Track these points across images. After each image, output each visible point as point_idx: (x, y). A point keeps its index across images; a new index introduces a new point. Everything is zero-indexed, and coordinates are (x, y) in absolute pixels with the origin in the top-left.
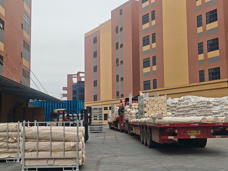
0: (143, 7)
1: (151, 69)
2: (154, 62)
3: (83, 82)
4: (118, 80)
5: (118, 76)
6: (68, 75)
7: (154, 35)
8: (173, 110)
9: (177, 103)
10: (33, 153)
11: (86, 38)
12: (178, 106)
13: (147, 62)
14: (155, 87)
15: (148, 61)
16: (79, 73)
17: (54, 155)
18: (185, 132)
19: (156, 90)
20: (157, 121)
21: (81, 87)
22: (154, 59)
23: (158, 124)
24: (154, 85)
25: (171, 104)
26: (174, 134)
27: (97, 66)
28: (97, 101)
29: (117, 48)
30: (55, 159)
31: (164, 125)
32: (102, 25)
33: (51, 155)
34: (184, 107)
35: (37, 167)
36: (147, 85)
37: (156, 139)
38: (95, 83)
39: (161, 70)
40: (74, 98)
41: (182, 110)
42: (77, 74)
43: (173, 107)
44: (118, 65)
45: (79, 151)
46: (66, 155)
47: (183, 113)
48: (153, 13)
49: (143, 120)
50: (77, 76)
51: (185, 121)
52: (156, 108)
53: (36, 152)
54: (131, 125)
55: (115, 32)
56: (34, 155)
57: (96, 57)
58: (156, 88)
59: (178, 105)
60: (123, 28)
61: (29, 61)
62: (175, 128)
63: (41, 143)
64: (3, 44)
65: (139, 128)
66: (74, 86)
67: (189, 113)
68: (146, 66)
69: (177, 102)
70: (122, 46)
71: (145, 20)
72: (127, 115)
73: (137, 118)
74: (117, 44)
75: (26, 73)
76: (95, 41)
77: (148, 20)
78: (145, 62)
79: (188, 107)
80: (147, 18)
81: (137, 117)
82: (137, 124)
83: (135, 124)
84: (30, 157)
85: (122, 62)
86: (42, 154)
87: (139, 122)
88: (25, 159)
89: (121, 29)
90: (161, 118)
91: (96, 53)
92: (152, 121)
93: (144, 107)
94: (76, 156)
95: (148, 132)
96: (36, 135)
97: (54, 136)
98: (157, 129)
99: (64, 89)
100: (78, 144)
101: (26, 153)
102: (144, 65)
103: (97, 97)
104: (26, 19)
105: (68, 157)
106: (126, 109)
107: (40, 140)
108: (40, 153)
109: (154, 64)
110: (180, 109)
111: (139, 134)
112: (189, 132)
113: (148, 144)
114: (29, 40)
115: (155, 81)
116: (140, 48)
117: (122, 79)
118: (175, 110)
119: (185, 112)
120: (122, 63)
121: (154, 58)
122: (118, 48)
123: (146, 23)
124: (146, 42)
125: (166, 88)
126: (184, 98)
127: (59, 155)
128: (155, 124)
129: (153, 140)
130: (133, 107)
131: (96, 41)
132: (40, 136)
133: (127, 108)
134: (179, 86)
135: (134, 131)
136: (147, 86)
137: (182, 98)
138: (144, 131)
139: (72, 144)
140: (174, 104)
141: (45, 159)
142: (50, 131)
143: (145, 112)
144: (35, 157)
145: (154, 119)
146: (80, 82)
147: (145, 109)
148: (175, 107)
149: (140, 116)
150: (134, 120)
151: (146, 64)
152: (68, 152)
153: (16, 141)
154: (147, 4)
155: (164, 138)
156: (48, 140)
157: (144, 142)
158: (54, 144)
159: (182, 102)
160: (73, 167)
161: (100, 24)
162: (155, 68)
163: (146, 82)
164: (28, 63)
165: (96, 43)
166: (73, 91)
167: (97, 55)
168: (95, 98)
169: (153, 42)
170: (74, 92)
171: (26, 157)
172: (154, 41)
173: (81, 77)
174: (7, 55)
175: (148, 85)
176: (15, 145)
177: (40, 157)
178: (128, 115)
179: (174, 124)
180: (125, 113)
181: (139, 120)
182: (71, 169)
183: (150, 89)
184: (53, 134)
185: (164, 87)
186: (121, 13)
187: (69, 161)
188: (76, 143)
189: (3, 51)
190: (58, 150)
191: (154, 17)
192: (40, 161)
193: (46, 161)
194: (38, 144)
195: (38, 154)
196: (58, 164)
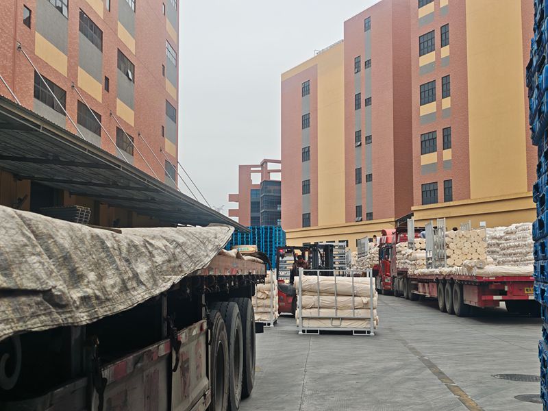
0: (420, 17)
1: (440, 157)
2: (446, 140)
3: (278, 183)
4: (358, 181)
5: (358, 171)
6: (241, 167)
7: (446, 81)
8: (493, 252)
9: (501, 238)
10: (312, 310)
11: (284, 84)
12: (504, 244)
13: (429, 140)
14: (448, 198)
15: (433, 139)
16: (266, 162)
17: (340, 314)
18: (521, 290)
19: (451, 204)
20: (475, 272)
21: (270, 194)
22: (446, 134)
23: (476, 277)
24: (447, 192)
25: (489, 238)
26: (503, 293)
27: (309, 147)
28: (310, 226)
29: (358, 106)
30: (343, 319)
31: (487, 279)
32: (321, 54)
33: (336, 313)
34: (517, 246)
35: (319, 329)
36: (428, 193)
37: (472, 299)
38: (306, 187)
39: (463, 159)
40: (254, 220)
41: (512, 251)
42: (262, 165)
43: (494, 245)
44: (361, 144)
45: (374, 309)
46: (356, 315)
47: (514, 259)
48: (445, 30)
49: (446, 270)
50: (260, 169)
51: (520, 273)
52: (467, 251)
53: (317, 310)
54: (415, 279)
55: (353, 71)
56: (314, 313)
57: (309, 126)
58: (452, 200)
59: (504, 242)
60: (372, 61)
61: (176, 143)
62: (504, 283)
63: (322, 298)
64: (133, 112)
65: (435, 285)
66: (255, 191)
67: (527, 257)
68: (427, 150)
69: (502, 234)
70: (368, 101)
71: (426, 45)
72: (402, 261)
73: (428, 268)
74: (358, 97)
75: (171, 168)
76: (306, 90)
77: (433, 45)
78: (425, 141)
79: (525, 245)
80: (430, 42)
81: (429, 266)
82: (430, 277)
83: (426, 277)
84: (309, 316)
85: (369, 138)
86: (324, 313)
87: (436, 275)
88: (303, 318)
89: (368, 63)
90: (482, 266)
91: (309, 118)
92: (465, 272)
93: (445, 247)
94: (369, 316)
95: (456, 290)
96: (316, 287)
97: (339, 288)
98: (475, 285)
99: (232, 198)
100: (372, 300)
101: (303, 310)
102: (424, 145)
103: (309, 218)
104: (169, 54)
105: (359, 316)
106: (400, 249)
107: (321, 293)
108: (321, 310)
109: (447, 145)
110: (508, 248)
111: (435, 294)
112: (527, 290)
113: (456, 308)
114: (175, 99)
115: (448, 185)
116: (413, 108)
117: (369, 177)
118: (498, 252)
119: (518, 257)
120: (370, 141)
121: (447, 132)
122: (359, 108)
123: (428, 53)
124: (427, 95)
125: (475, 199)
126: (517, 228)
127: (347, 313)
128: (472, 276)
129: (467, 302)
130: (417, 246)
131: (309, 89)
132: (320, 288)
133: (402, 247)
134: (505, 196)
135: (421, 291)
136: (429, 195)
137: (513, 227)
138: (448, 290)
139: (365, 300)
140: (496, 238)
141: (329, 318)
142: (334, 282)
143: (448, 257)
144: (316, 316)
145: (470, 268)
146: (267, 183)
147: (448, 252)
148: (498, 245)
149: (438, 263)
150: (422, 270)
151: (428, 144)
152: (358, 310)
153: (268, 297)
154: (429, 8)
155: (487, 299)
156: (332, 294)
157: (448, 309)
158: (340, 299)
159: (513, 236)
160: (366, 330)
161: (316, 52)
162: (447, 155)
163: (428, 186)
164: (175, 146)
165: (308, 96)
166: (251, 202)
167: (309, 122)
168: (307, 221)
169: (444, 96)
170: (255, 206)
171: (304, 316)
172: (446, 94)
173: (269, 172)
174: (139, 135)
175: (433, 192)
176: (267, 302)
177: (321, 315)
178: (408, 261)
179: (503, 277)
180: (398, 256)
181: (437, 271)
182: (364, 332)
183: (436, 202)
184: (338, 286)
185: (469, 198)
186: (367, 27)
187: (361, 322)
188: (369, 298)
189: (133, 125)
190: (345, 307)
191: (447, 39)
192: (322, 321)
193: (329, 321)
194: (319, 298)
195: (319, 312)
196: (346, 326)
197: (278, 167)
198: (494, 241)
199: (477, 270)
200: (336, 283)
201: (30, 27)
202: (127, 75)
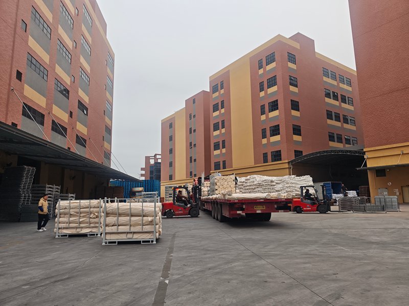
0: (213, 97)
1: (221, 151)
2: (223, 145)
3: (160, 163)
4: (191, 162)
5: (191, 158)
6: (146, 157)
7: (223, 122)
8: (241, 188)
9: (244, 182)
10: (113, 227)
11: (162, 124)
14: (224, 168)
15: (218, 144)
16: (156, 155)
17: (133, 229)
18: (252, 207)
19: (226, 170)
20: (227, 197)
21: (157, 168)
23: (228, 200)
24: (224, 165)
26: (242, 209)
27: (172, 148)
28: (172, 180)
29: (191, 133)
30: (134, 233)
31: (233, 201)
32: (176, 113)
33: (130, 229)
34: (250, 185)
35: (117, 241)
36: (217, 165)
37: (226, 214)
38: (171, 164)
39: (230, 152)
40: (151, 178)
41: (248, 188)
42: (154, 156)
44: (192, 147)
45: (156, 225)
46: (144, 229)
47: (249, 191)
48: (222, 102)
49: (214, 196)
50: (154, 158)
51: (252, 198)
52: (225, 186)
53: (116, 227)
54: (203, 201)
55: (189, 119)
56: (114, 229)
59: (245, 184)
60: (196, 115)
62: (243, 204)
63: (121, 218)
64: (86, 129)
65: (211, 204)
66: (152, 166)
67: (255, 190)
68: (216, 149)
69: (244, 180)
70: (195, 131)
71: (216, 108)
73: (208, 195)
74: (191, 129)
75: (108, 155)
76: (171, 126)
77: (218, 108)
78: (215, 145)
79: (254, 185)
82: (208, 201)
84: (111, 231)
85: (195, 145)
86: (121, 229)
87: (211, 199)
88: (106, 233)
89: (194, 116)
90: (230, 194)
91: (172, 137)
92: (222, 198)
93: (215, 185)
94: (153, 230)
95: (219, 207)
96: (117, 211)
97: (133, 211)
98: (227, 205)
99: (142, 169)
100: (155, 218)
101: (107, 228)
102: (215, 147)
103: (172, 176)
104: (108, 106)
105: (146, 231)
107: (120, 215)
108: (120, 227)
109: (224, 147)
110: (247, 186)
111: (211, 209)
112: (256, 207)
113: (219, 217)
115: (224, 162)
116: (211, 133)
117: (195, 160)
119: (251, 190)
121: (224, 142)
123: (216, 111)
124: (216, 127)
125: (234, 168)
126: (250, 177)
127: (138, 229)
128: (225, 200)
129: (224, 215)
130: (206, 185)
132: (120, 211)
135: (206, 207)
136: (217, 167)
137: (248, 177)
138: (215, 207)
139: (150, 219)
141: (125, 233)
143: (216, 190)
144: (116, 231)
145: (224, 195)
146: (156, 163)
147: (216, 187)
148: (243, 185)
149: (212, 193)
150: (206, 197)
151: (217, 147)
152: (146, 226)
153: (97, 217)
154: (217, 94)
155: (233, 213)
156: (127, 215)
157: (216, 217)
158: (133, 219)
159: (248, 181)
160: (151, 240)
162: (224, 151)
163: (217, 163)
164: (109, 145)
165: (172, 128)
167: (172, 139)
168: (171, 178)
169: (222, 128)
170: (151, 172)
171: (107, 231)
173: (158, 159)
174: (90, 139)
176: (96, 220)
177: (119, 231)
181: (211, 197)
182: (149, 241)
183: (220, 169)
184: (132, 209)
185: (232, 168)
186: (194, 102)
187: (147, 234)
188: (153, 218)
189: (86, 134)
190: (136, 225)
191: (223, 106)
192: (120, 235)
193: (125, 235)
194: (118, 219)
195: (118, 228)
196: (137, 237)
197: (160, 157)
198: (241, 183)
199: (228, 196)
200: (130, 208)
201: (21, 81)
202: (84, 112)
